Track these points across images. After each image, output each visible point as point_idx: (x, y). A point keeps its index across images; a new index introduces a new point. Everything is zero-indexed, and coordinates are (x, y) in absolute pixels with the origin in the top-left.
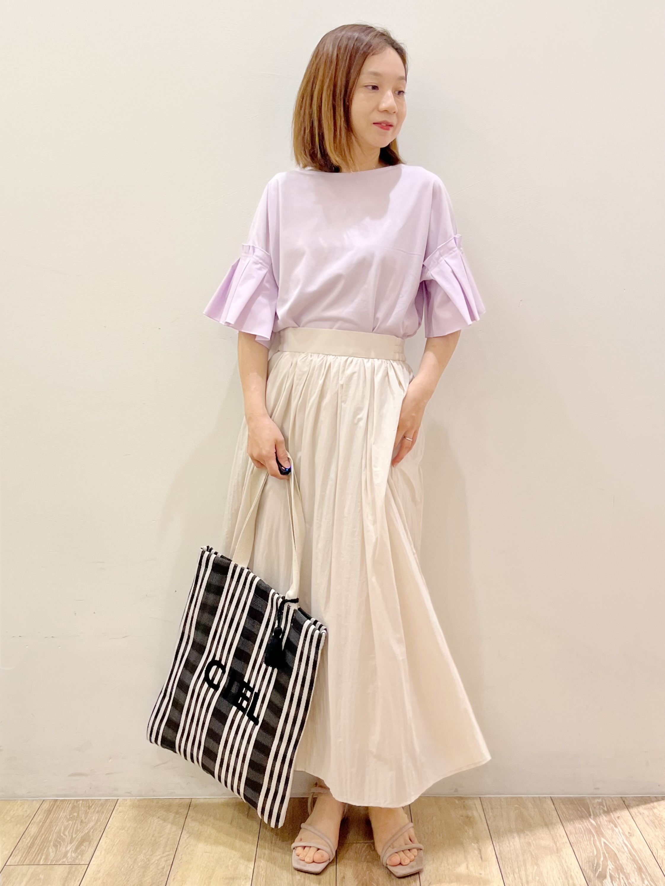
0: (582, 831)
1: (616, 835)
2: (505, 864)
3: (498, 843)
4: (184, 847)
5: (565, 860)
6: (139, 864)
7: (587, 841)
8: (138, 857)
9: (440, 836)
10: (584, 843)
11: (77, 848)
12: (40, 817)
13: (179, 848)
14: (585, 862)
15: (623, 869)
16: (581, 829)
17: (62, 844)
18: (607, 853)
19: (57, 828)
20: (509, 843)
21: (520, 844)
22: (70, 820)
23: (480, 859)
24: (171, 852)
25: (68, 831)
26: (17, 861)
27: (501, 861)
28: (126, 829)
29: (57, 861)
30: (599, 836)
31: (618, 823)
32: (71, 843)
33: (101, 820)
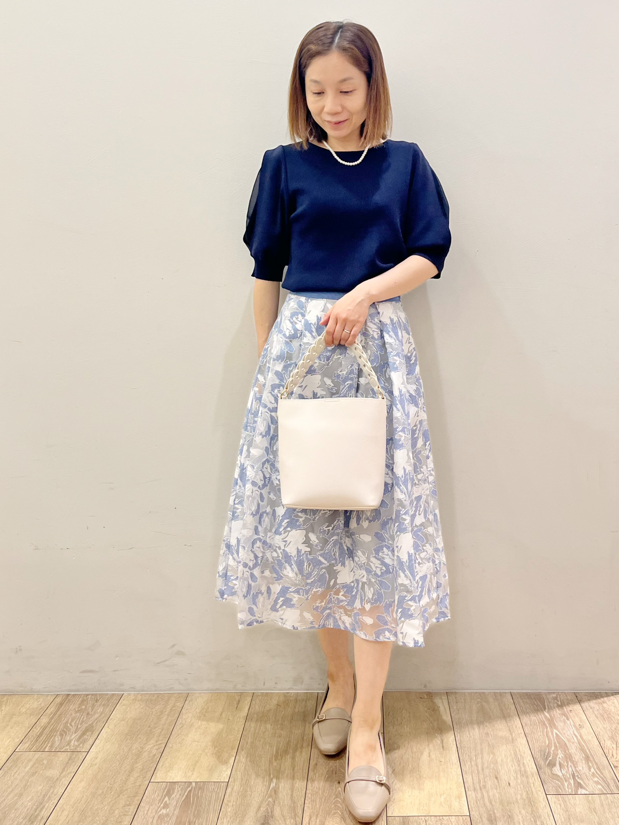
0: (536, 723)
1: (567, 727)
2: (464, 752)
3: (459, 733)
4: (176, 736)
5: (519, 750)
6: (133, 752)
7: (540, 732)
8: (134, 745)
9: (407, 727)
10: (537, 734)
11: (80, 737)
12: (52, 709)
13: (171, 737)
14: (537, 751)
15: (572, 758)
16: (536, 721)
17: (68, 734)
18: (559, 743)
19: (66, 719)
20: (469, 734)
21: (479, 734)
22: (78, 713)
23: (442, 748)
24: (163, 741)
25: (74, 722)
26: (26, 748)
27: (460, 750)
28: (126, 720)
29: (61, 748)
30: (551, 727)
31: (570, 716)
32: (75, 733)
33: (106, 713)
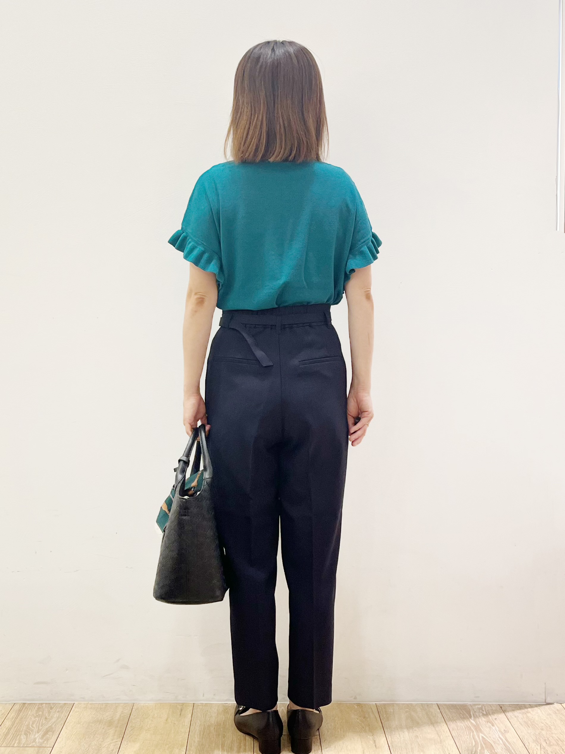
0: (463, 728)
1: (493, 731)
2: (396, 750)
3: (390, 736)
5: (448, 749)
6: (93, 747)
7: (467, 735)
8: (93, 742)
9: (341, 730)
10: (464, 737)
11: (43, 736)
12: (13, 714)
13: (125, 737)
14: (465, 750)
16: (462, 726)
17: (31, 733)
18: (485, 744)
19: (27, 722)
20: (400, 736)
21: (409, 737)
22: (36, 717)
23: (375, 747)
24: (119, 739)
25: (35, 724)
27: (392, 748)
28: (82, 724)
29: (28, 744)
30: (478, 732)
31: (495, 723)
32: (38, 732)
33: (62, 717)
